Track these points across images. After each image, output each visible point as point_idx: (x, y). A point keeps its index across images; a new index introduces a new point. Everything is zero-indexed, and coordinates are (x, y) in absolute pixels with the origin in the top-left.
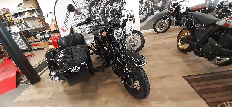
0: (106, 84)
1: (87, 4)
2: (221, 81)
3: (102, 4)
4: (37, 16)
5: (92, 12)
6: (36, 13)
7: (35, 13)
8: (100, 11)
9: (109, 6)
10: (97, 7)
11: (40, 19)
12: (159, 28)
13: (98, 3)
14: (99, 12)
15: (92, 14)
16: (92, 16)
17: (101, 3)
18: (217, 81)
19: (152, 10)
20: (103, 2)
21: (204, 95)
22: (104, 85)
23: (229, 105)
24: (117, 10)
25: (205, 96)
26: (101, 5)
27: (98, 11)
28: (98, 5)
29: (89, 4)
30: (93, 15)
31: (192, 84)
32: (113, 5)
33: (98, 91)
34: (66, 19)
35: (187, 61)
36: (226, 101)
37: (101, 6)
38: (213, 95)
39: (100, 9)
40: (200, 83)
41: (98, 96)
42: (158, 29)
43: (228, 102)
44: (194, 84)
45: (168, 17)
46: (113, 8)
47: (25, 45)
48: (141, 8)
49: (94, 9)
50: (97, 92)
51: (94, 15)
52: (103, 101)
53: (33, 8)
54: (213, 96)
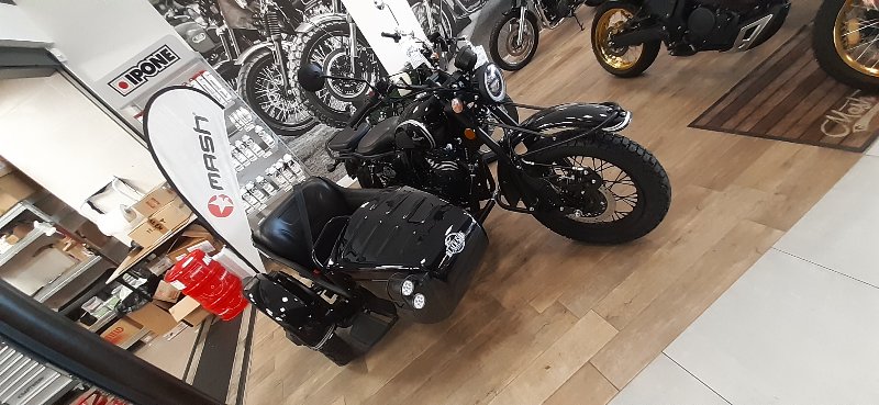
0: (508, 275)
1: (235, 89)
2: (779, 81)
3: (291, 65)
4: (50, 231)
5: (266, 108)
6: (41, 221)
7: (36, 223)
8: (295, 91)
9: (317, 59)
10: (275, 82)
11: (70, 236)
12: (510, 52)
13: (274, 67)
14: (292, 98)
15: (272, 114)
16: (273, 120)
17: (285, 60)
18: (772, 87)
19: (458, 10)
20: (290, 57)
21: (773, 130)
22: (504, 279)
23: (841, 114)
24: (352, 61)
25: (776, 131)
26: (287, 70)
27: (284, 93)
28: (276, 73)
29: (242, 86)
30: (277, 118)
31: (724, 126)
32: (327, 50)
33: (504, 304)
34: (208, 168)
35: (664, 90)
36: (829, 112)
37: (291, 74)
38: (790, 119)
39: (292, 83)
40: (742, 114)
41: (521, 314)
42: (509, 59)
43: (834, 111)
44: (730, 124)
45: (520, 9)
46: (333, 60)
47: (54, 375)
48: (423, 19)
49: (269, 93)
50: (504, 309)
51: (282, 115)
52: (547, 313)
53: (20, 209)
54: (793, 120)
